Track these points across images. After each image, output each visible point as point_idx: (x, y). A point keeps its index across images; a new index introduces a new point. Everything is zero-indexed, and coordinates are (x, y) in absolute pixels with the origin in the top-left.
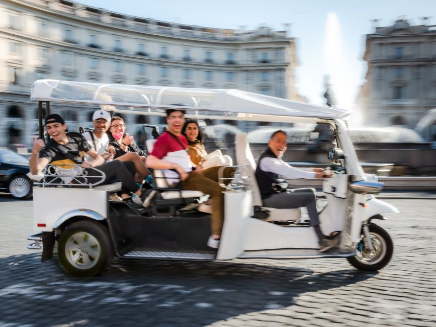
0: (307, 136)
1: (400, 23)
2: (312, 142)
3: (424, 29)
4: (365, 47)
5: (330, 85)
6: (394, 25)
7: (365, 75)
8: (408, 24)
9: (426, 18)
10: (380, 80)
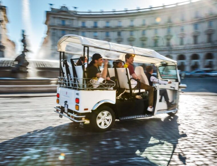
0: (11, 63)
1: (63, 8)
2: (14, 67)
3: (75, 13)
4: (46, 18)
5: (25, 36)
6: (61, 9)
7: (46, 33)
8: (68, 9)
9: (75, 8)
10: (54, 36)
